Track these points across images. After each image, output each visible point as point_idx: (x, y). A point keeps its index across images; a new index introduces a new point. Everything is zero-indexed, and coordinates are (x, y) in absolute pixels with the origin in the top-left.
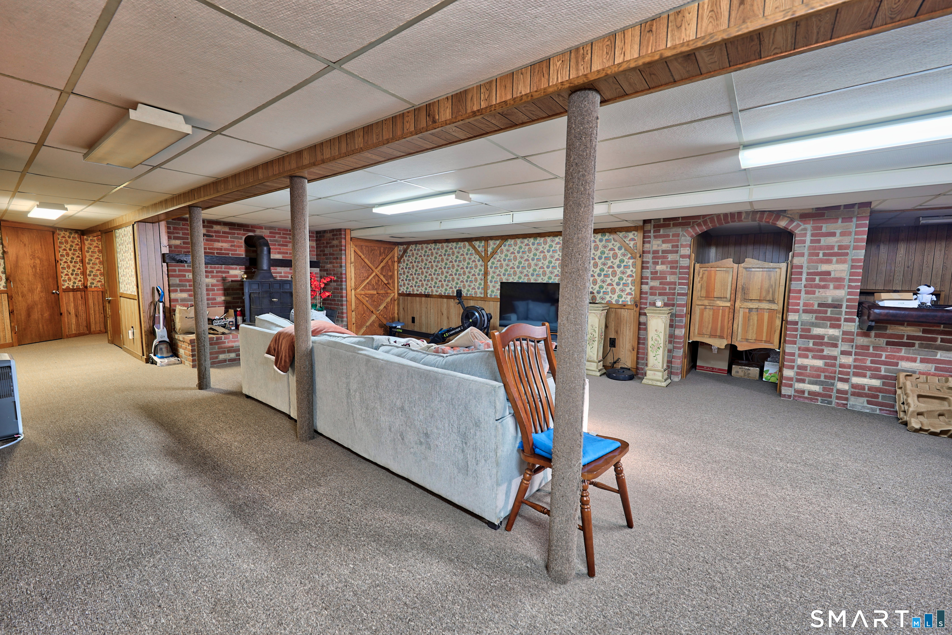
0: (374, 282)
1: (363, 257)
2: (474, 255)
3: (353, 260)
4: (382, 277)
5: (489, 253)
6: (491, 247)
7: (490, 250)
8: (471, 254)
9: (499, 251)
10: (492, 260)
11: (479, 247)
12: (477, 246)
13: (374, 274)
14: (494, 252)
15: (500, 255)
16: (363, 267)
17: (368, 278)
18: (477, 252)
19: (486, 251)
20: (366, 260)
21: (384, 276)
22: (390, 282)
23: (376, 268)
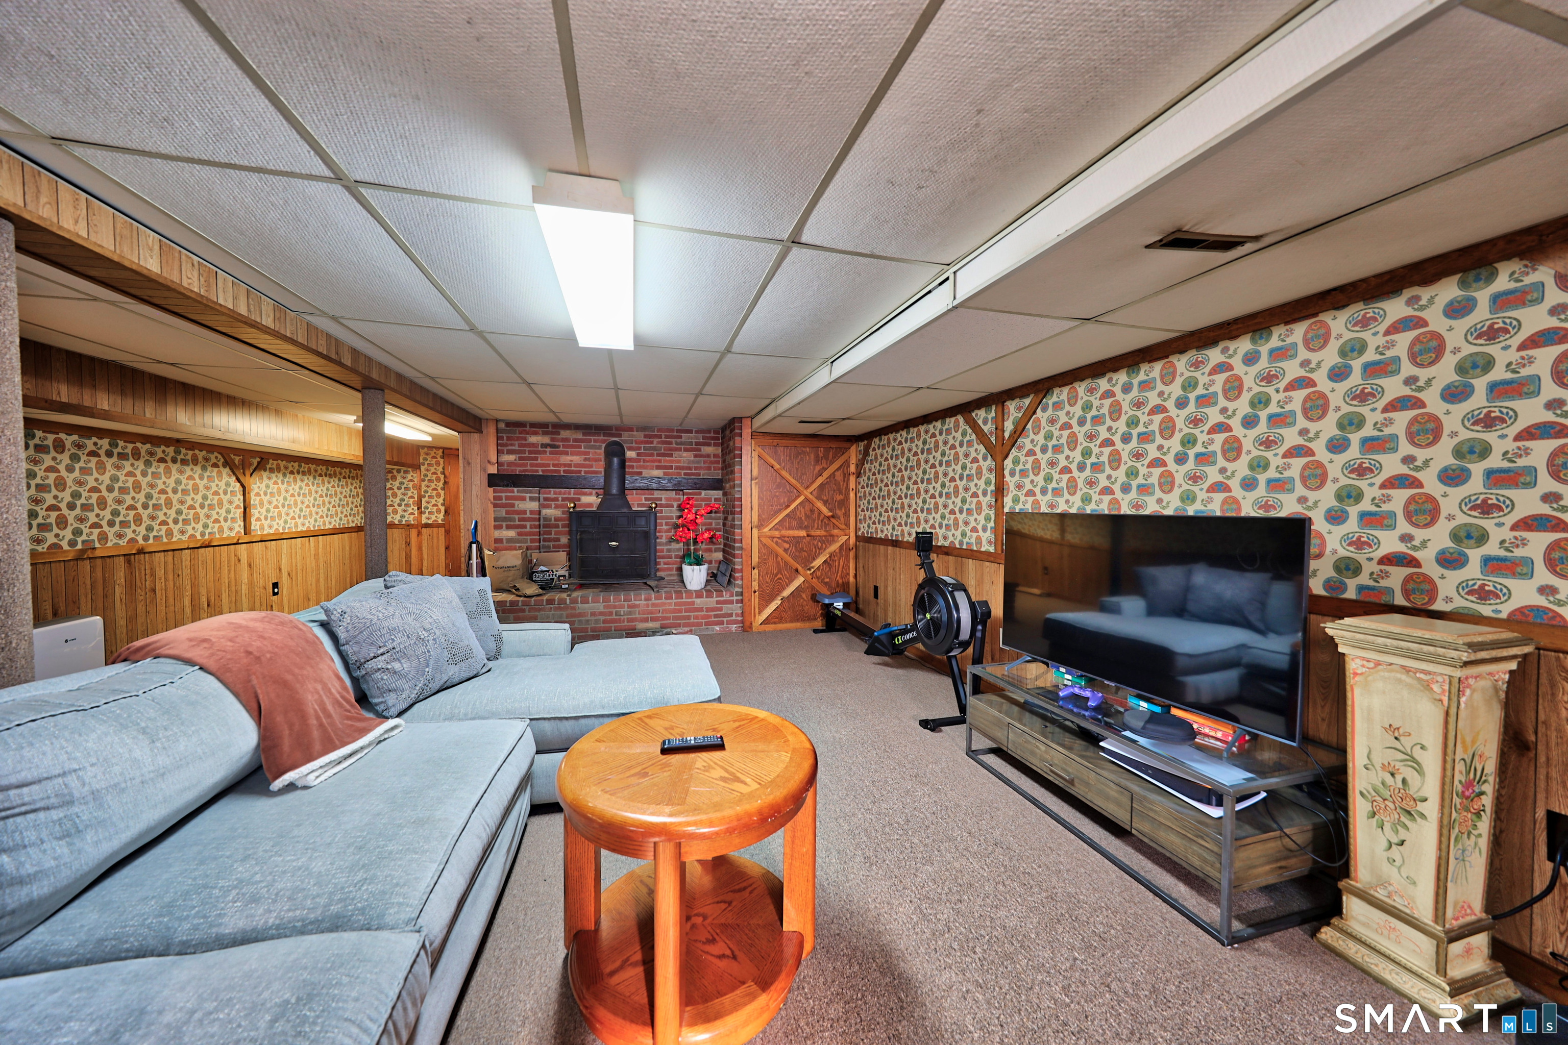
0: (801, 514)
1: (777, 466)
2: (976, 446)
3: (755, 473)
4: (820, 505)
5: (1007, 435)
6: (1011, 418)
7: (1009, 426)
8: (970, 444)
9: (1029, 426)
10: (1014, 452)
11: (985, 422)
12: (980, 422)
13: (802, 498)
14: (1019, 431)
15: (1032, 436)
16: (778, 486)
17: (788, 506)
18: (982, 437)
19: (1000, 429)
20: (785, 474)
21: (825, 503)
22: (839, 513)
23: (807, 488)
